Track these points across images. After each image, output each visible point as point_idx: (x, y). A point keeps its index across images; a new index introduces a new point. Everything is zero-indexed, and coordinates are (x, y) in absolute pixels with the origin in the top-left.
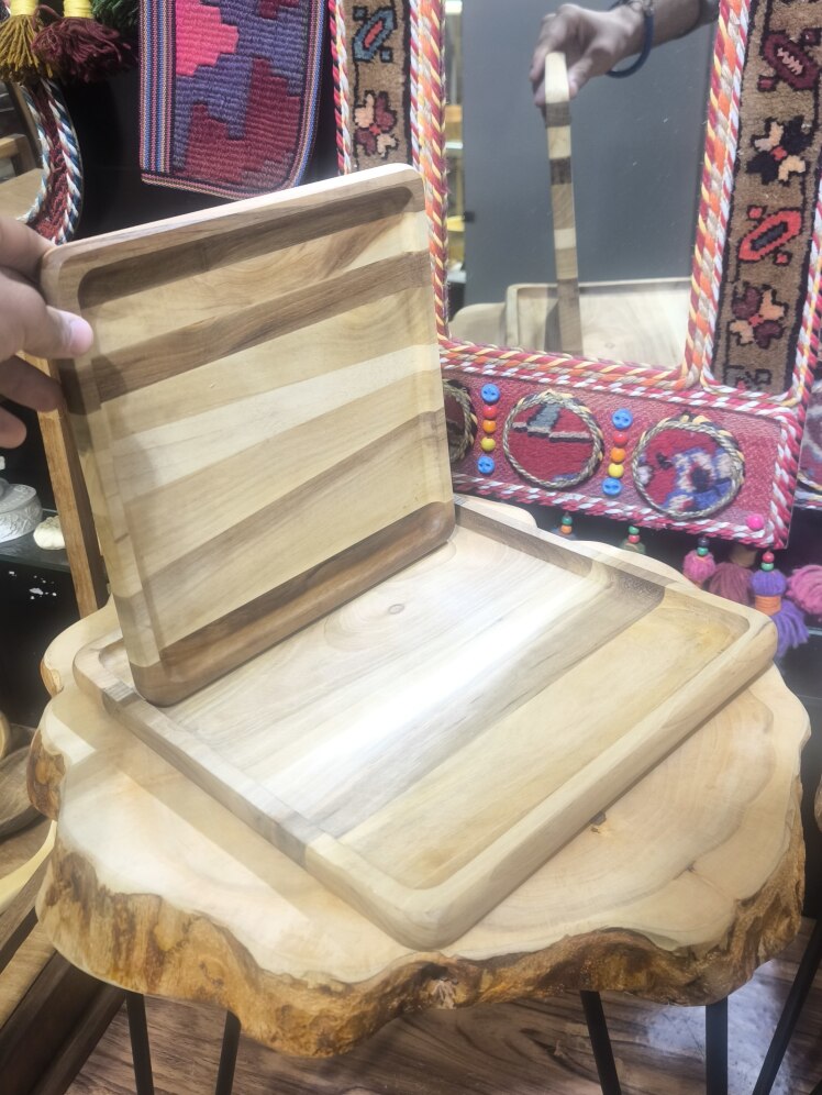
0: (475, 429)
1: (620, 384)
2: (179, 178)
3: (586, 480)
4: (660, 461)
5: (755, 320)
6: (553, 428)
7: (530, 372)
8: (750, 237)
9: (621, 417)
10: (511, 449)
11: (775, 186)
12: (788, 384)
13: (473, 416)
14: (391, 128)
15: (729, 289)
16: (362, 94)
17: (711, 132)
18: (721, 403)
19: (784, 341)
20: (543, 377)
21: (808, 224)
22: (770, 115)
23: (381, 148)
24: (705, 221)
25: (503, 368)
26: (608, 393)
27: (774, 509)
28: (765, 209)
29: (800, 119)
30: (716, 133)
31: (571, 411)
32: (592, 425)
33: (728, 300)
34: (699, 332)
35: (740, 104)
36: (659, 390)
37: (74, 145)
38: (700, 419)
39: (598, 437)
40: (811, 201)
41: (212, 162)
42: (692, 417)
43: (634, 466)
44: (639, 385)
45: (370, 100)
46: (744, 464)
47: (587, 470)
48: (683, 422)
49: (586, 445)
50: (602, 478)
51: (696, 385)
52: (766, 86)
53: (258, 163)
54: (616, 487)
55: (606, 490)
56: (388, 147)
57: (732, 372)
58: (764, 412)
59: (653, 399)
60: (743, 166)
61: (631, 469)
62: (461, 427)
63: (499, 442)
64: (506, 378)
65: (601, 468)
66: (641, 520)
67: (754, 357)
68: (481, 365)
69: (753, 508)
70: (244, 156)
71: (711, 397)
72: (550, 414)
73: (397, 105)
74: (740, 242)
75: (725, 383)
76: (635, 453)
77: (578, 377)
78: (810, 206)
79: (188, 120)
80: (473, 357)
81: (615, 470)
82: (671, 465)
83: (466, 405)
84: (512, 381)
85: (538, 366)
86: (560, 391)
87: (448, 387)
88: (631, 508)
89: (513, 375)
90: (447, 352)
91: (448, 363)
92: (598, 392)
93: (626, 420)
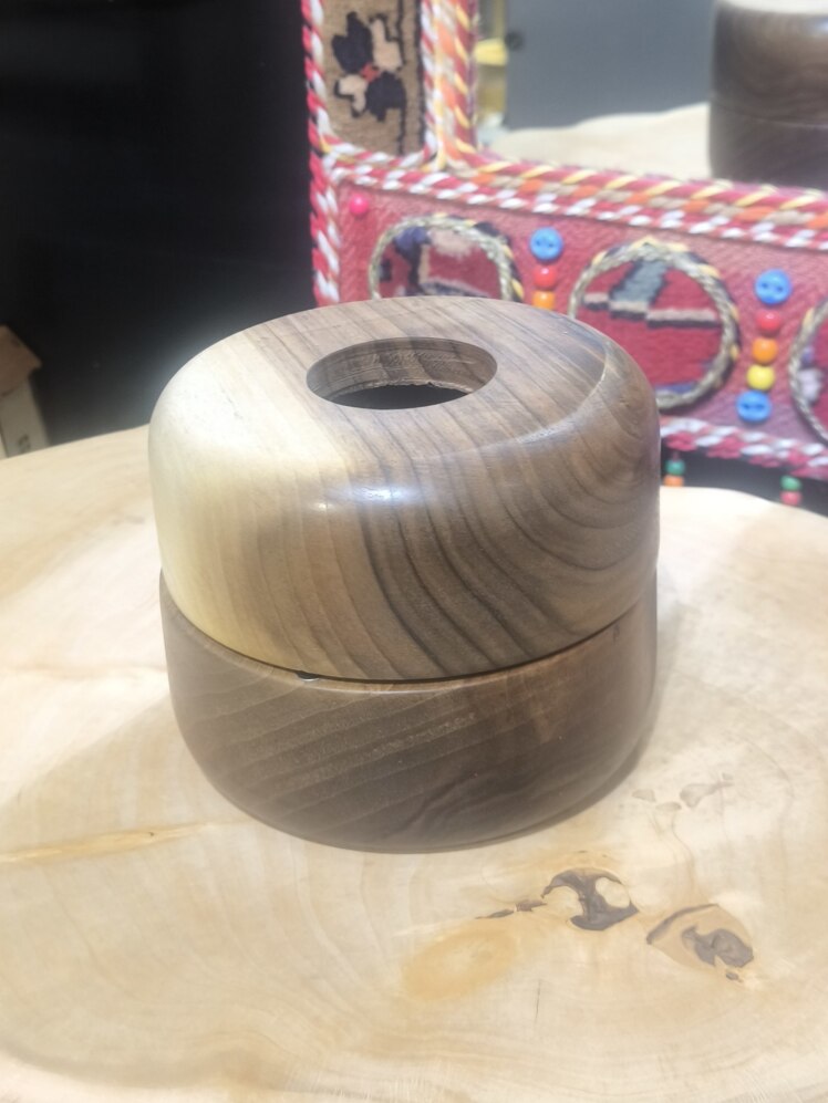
1: (770, 226)
3: (709, 395)
6: (655, 302)
7: (615, 207)
9: (772, 283)
13: (518, 286)
20: (637, 214)
26: (747, 242)
31: (684, 274)
32: (720, 298)
39: (731, 318)
43: (792, 368)
44: (802, 226)
47: (710, 378)
49: (710, 332)
50: (737, 393)
54: (760, 407)
55: (743, 412)
61: (788, 376)
64: (573, 218)
65: (736, 374)
66: (804, 466)
68: (528, 194)
72: (649, 278)
76: (795, 347)
77: (697, 215)
80: (519, 181)
81: (760, 376)
83: (504, 266)
84: (583, 224)
85: (628, 195)
86: (666, 239)
87: (475, 234)
88: (786, 443)
89: (587, 212)
90: (474, 173)
91: (476, 193)
92: (731, 240)
93: (780, 289)
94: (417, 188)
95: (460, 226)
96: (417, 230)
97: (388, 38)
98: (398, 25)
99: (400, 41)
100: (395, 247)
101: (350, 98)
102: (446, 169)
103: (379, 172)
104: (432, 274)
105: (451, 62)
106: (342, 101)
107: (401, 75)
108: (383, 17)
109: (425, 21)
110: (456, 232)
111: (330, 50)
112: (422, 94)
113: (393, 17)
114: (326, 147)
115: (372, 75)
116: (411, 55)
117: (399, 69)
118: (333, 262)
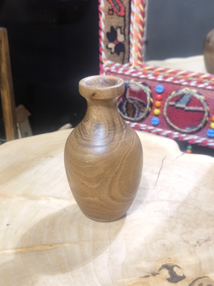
0: (152, 105)
3: (200, 130)
6: (188, 105)
7: (178, 80)
10: (167, 114)
13: (152, 100)
20: (184, 82)
25: (166, 77)
31: (195, 98)
32: (205, 104)
39: (207, 110)
47: (201, 125)
49: (201, 114)
50: (207, 129)
54: (213, 133)
55: (208, 134)
62: (145, 104)
63: (162, 111)
64: (167, 82)
65: (207, 125)
68: (156, 75)
72: (186, 99)
77: (200, 82)
80: (153, 72)
81: (213, 125)
83: (148, 94)
84: (170, 84)
85: (182, 77)
86: (191, 88)
87: (141, 85)
89: (171, 81)
90: (142, 69)
91: (142, 75)
92: (209, 90)
94: (127, 73)
95: (137, 83)
96: (127, 84)
97: (121, 33)
98: (124, 30)
99: (124, 34)
101: (111, 49)
102: (135, 68)
104: (130, 95)
105: (137, 40)
106: (108, 50)
108: (120, 28)
109: (131, 29)
110: (136, 85)
111: (106, 36)
112: (129, 48)
113: (123, 28)
114: (104, 62)
115: (116, 43)
116: (127, 38)
117: (124, 42)
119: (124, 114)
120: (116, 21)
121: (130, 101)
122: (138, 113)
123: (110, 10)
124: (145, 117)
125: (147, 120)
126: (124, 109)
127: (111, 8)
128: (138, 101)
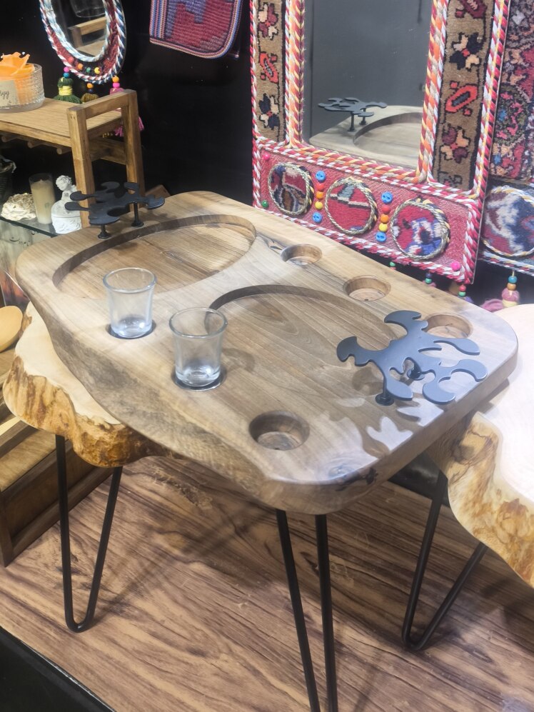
0: (312, 196)
1: (386, 177)
2: (168, 42)
3: (367, 231)
4: (405, 225)
5: (454, 146)
6: (351, 199)
7: (341, 166)
8: (451, 98)
9: (386, 196)
10: (329, 209)
11: (463, 70)
12: (471, 186)
13: (312, 188)
14: (275, 23)
15: (441, 127)
16: (262, 4)
17: (432, 39)
18: (437, 193)
19: (468, 160)
20: (347, 169)
21: (480, 94)
22: (461, 31)
23: (270, 34)
24: (429, 88)
25: (326, 162)
26: (379, 181)
27: (465, 259)
28: (458, 83)
29: (476, 34)
30: (434, 39)
31: (360, 190)
33: (441, 133)
34: (426, 151)
35: (446, 24)
36: (406, 182)
37: (122, 20)
38: (427, 201)
39: (373, 206)
40: (482, 81)
41: (185, 34)
42: (422, 200)
43: (391, 225)
44: (395, 178)
45: (266, 7)
46: (448, 230)
47: (367, 226)
48: (417, 202)
49: (367, 210)
50: (377, 231)
51: (424, 182)
52: (459, 15)
53: (208, 37)
54: (382, 237)
55: (378, 238)
56: (273, 34)
57: (442, 175)
58: (460, 201)
59: (403, 187)
60: (448, 58)
61: (390, 228)
62: (304, 193)
63: (323, 205)
64: (329, 168)
65: (375, 225)
66: (396, 258)
67: (453, 168)
68: (316, 159)
69: (454, 257)
70: (202, 33)
71: (433, 189)
72: (349, 190)
73: (278, 11)
74: (446, 101)
75: (439, 181)
76: (392, 218)
77: (364, 171)
78: (481, 84)
79: (175, 11)
80: (312, 154)
81: (383, 227)
82: (410, 227)
83: (307, 182)
84: (332, 170)
85: (344, 162)
86: (355, 178)
87: (299, 169)
88: (391, 250)
89: (333, 166)
90: (299, 150)
91: (300, 156)
92: (374, 180)
93: (389, 198)
94: (284, 153)
95: (295, 167)
96: (282, 167)
97: (275, 103)
98: (278, 99)
99: (279, 105)
100: (275, 172)
101: (264, 121)
102: (292, 148)
103: (272, 147)
104: (286, 182)
105: (294, 114)
106: (261, 122)
107: (278, 115)
109: (286, 99)
110: (294, 169)
111: (259, 105)
112: (285, 122)
113: (277, 96)
114: (257, 137)
115: (270, 114)
116: (282, 109)
118: (258, 175)
119: (280, 205)
120: (270, 88)
121: (287, 190)
122: (297, 206)
123: (262, 74)
124: (306, 211)
125: (308, 215)
126: (281, 199)
127: (263, 72)
128: (296, 190)
